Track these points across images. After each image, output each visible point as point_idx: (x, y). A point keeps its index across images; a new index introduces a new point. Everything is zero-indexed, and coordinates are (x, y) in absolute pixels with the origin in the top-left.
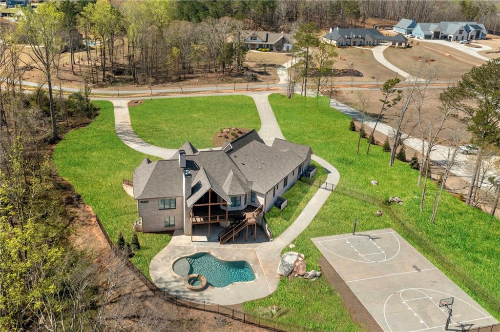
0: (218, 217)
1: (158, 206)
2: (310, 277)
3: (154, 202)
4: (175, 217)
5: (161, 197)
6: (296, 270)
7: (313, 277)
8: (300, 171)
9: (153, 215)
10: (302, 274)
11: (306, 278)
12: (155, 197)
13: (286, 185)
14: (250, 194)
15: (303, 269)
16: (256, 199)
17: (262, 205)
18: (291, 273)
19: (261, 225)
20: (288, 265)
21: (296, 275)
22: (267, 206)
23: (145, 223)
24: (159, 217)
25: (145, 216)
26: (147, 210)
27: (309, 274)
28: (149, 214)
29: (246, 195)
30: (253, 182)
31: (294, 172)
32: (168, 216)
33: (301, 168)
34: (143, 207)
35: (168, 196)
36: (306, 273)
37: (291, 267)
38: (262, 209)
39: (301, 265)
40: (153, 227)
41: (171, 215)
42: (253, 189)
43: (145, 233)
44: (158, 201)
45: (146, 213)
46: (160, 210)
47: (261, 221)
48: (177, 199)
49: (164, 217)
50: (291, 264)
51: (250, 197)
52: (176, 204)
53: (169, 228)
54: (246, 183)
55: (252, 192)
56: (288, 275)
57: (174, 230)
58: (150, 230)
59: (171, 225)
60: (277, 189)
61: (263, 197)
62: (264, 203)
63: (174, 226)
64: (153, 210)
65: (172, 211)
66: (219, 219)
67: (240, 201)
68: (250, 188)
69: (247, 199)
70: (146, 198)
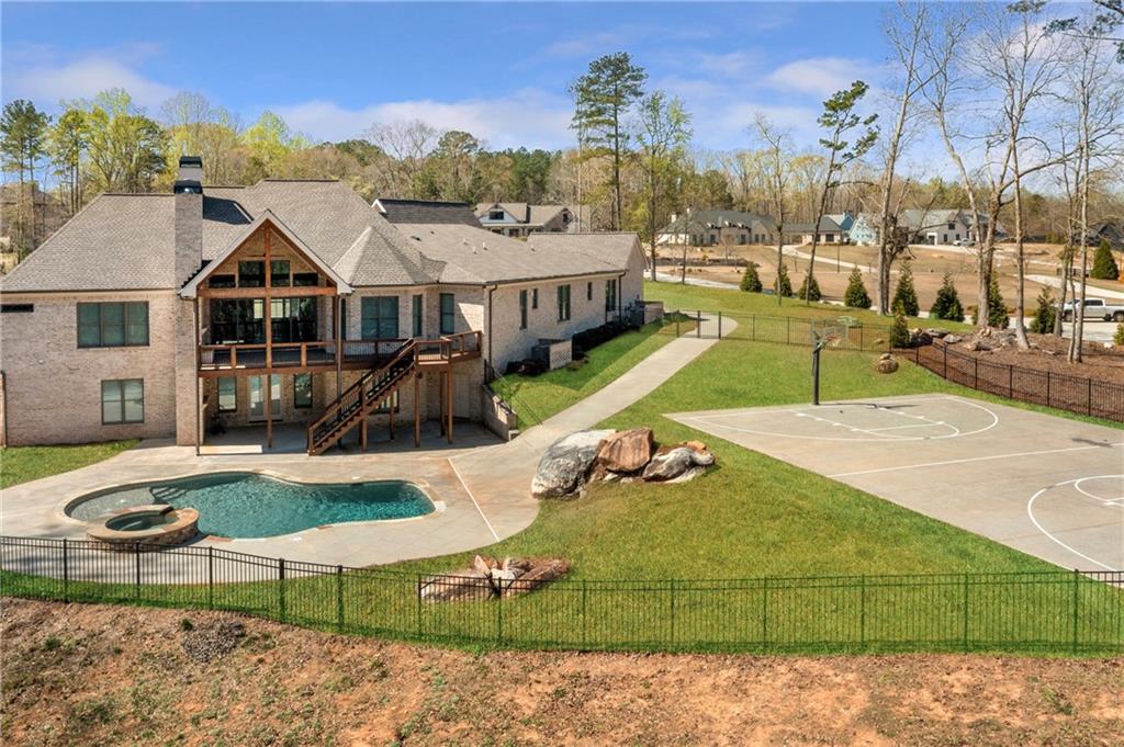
0: (304, 346)
1: (75, 332)
2: (670, 467)
3: (58, 314)
4: (142, 380)
5: (84, 287)
6: (607, 456)
7: (682, 467)
8: (611, 304)
9: (51, 367)
10: (634, 465)
11: (651, 475)
12: (61, 287)
13: (568, 317)
14: (436, 302)
15: (634, 449)
16: (456, 319)
17: (479, 333)
18: (587, 474)
19: (480, 419)
20: (575, 450)
21: (610, 476)
22: (498, 350)
23: (18, 403)
24: (76, 377)
25: (20, 372)
26: (28, 344)
27: (663, 461)
28: (34, 365)
29: (420, 297)
30: (446, 263)
31: (590, 285)
32: (114, 374)
33: (614, 297)
34: (12, 330)
35: (112, 287)
36: (650, 462)
37: (586, 454)
38: (479, 348)
39: (626, 439)
40: (53, 422)
41: (129, 372)
42: (444, 279)
43: (15, 446)
44: (74, 309)
45: (24, 358)
46: (81, 350)
47: (479, 399)
48: (150, 304)
49: (99, 381)
50: (588, 447)
51: (436, 314)
52: (147, 325)
53: (121, 432)
54: (419, 265)
55: (442, 295)
56: (576, 484)
57: (141, 439)
58: (39, 436)
59: (128, 418)
60: (535, 306)
61: (478, 303)
62: (485, 327)
63: (142, 422)
64: (51, 345)
65: (133, 354)
66: (308, 359)
67: (397, 319)
68: (434, 276)
69: (424, 318)
70: (20, 288)
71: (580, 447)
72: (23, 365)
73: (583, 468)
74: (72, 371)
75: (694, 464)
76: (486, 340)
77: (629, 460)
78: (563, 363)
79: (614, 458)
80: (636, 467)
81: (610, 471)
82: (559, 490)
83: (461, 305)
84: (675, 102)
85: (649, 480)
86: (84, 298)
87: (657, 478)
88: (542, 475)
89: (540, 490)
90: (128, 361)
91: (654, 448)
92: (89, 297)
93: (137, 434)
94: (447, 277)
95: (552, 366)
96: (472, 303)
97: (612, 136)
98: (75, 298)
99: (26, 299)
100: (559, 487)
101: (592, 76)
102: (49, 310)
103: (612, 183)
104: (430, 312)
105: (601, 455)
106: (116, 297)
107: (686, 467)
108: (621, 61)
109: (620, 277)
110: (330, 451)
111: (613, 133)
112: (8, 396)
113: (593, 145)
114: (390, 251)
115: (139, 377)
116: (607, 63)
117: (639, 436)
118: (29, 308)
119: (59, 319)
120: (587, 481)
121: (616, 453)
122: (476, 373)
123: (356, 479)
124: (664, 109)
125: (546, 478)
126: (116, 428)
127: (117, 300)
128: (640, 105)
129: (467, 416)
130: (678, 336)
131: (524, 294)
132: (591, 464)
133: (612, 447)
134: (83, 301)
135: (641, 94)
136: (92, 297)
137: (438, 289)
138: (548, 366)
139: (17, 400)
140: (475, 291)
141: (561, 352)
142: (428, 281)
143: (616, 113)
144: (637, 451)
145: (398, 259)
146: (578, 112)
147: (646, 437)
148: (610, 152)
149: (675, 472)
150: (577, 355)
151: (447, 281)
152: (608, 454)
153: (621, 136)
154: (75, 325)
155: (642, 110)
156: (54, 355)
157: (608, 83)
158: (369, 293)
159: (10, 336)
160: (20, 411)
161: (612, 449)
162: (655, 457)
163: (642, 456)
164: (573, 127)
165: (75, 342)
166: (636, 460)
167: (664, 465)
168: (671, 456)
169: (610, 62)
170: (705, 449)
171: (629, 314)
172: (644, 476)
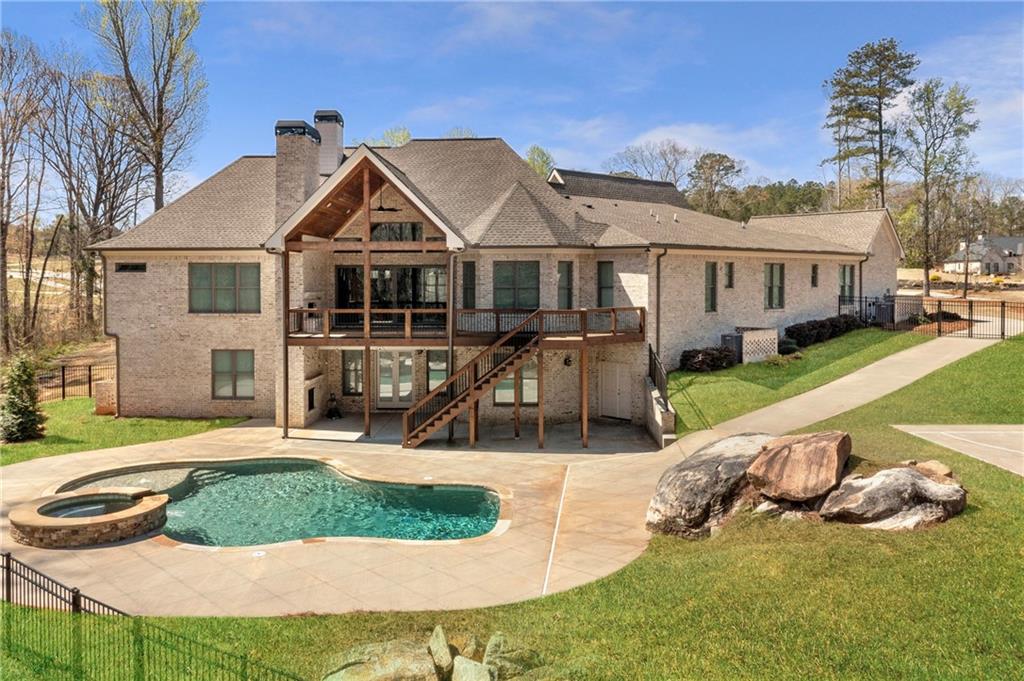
0: (408, 313)
1: (186, 295)
2: (872, 500)
3: (169, 275)
4: (253, 351)
5: (193, 246)
6: (760, 473)
7: (895, 502)
8: (847, 294)
9: (163, 332)
10: (805, 489)
11: (835, 510)
12: (171, 245)
13: (781, 305)
14: (592, 271)
15: (810, 463)
16: (616, 293)
17: (642, 310)
18: (727, 499)
19: (641, 422)
20: (718, 460)
21: (764, 506)
22: (670, 337)
23: (130, 370)
24: (187, 344)
25: (133, 337)
26: (140, 306)
27: (861, 489)
28: (146, 330)
29: (570, 265)
30: (607, 226)
31: (815, 268)
32: (225, 343)
33: (851, 288)
34: (125, 290)
35: (221, 246)
36: (836, 487)
37: (732, 467)
38: (642, 329)
39: (798, 448)
40: (163, 393)
41: (240, 341)
42: (602, 242)
43: (127, 417)
44: (185, 270)
45: (136, 321)
46: (192, 315)
47: (641, 395)
48: (262, 266)
49: (210, 351)
50: (738, 457)
51: (592, 287)
52: (259, 289)
53: (231, 408)
54: (572, 227)
55: (600, 264)
56: (706, 514)
57: (250, 418)
58: (150, 407)
59: (239, 394)
60: (730, 285)
61: (642, 272)
62: (650, 303)
63: (252, 398)
64: (162, 308)
65: (243, 321)
66: (412, 329)
67: (538, 289)
68: (588, 240)
69: (576, 292)
70: (133, 246)
71: (727, 455)
72: (135, 330)
73: (720, 489)
74: (182, 338)
75: (919, 499)
76: (651, 319)
77: (799, 481)
78: (761, 357)
79: (772, 477)
80: (809, 495)
81: (767, 498)
82: (680, 521)
83: (621, 275)
84: (954, 91)
85: (830, 518)
86: (195, 257)
87: (844, 517)
88: (661, 495)
89: (655, 518)
90: (239, 329)
91: (848, 463)
92: (200, 257)
93: (247, 411)
94: (605, 240)
95: (746, 359)
96: (635, 272)
97: (875, 133)
98: (186, 258)
99: (139, 257)
100: (680, 516)
101: (851, 69)
102: (161, 270)
103: (874, 185)
104: (584, 285)
105: (751, 470)
106: (227, 258)
107: (904, 502)
108: (887, 49)
109: (861, 262)
110: (427, 444)
111: (877, 128)
112: (122, 361)
113: (853, 146)
114: (534, 208)
115: (249, 347)
116: (870, 53)
117: (824, 443)
118: (140, 268)
119: (170, 281)
120: (725, 511)
121: (777, 467)
122: (639, 362)
123: (427, 479)
124: (942, 100)
125: (664, 501)
126: (226, 403)
127: (228, 261)
128: (910, 96)
129: (629, 418)
130: (940, 335)
131: (712, 268)
132: (736, 484)
133: (772, 459)
134: (194, 261)
135: (912, 83)
136: (203, 257)
137: (595, 255)
138: (740, 361)
139: (130, 366)
140: (638, 255)
141: (761, 343)
142: (580, 244)
143: (880, 108)
144: (814, 468)
145: (543, 217)
146: (834, 108)
147: (833, 446)
148: (873, 151)
149: (880, 508)
150: (784, 349)
151: (604, 245)
152: (763, 469)
153: (886, 131)
154: (187, 287)
155: (913, 103)
156: (165, 319)
157: (871, 74)
158: (503, 256)
159: (123, 297)
160: (132, 379)
161: (770, 463)
162: (847, 481)
163: (822, 476)
164: (829, 126)
165: (186, 306)
166: (811, 483)
167: (860, 495)
168: (877, 481)
169: (874, 52)
170: (949, 475)
171: (873, 310)
172: (823, 511)
